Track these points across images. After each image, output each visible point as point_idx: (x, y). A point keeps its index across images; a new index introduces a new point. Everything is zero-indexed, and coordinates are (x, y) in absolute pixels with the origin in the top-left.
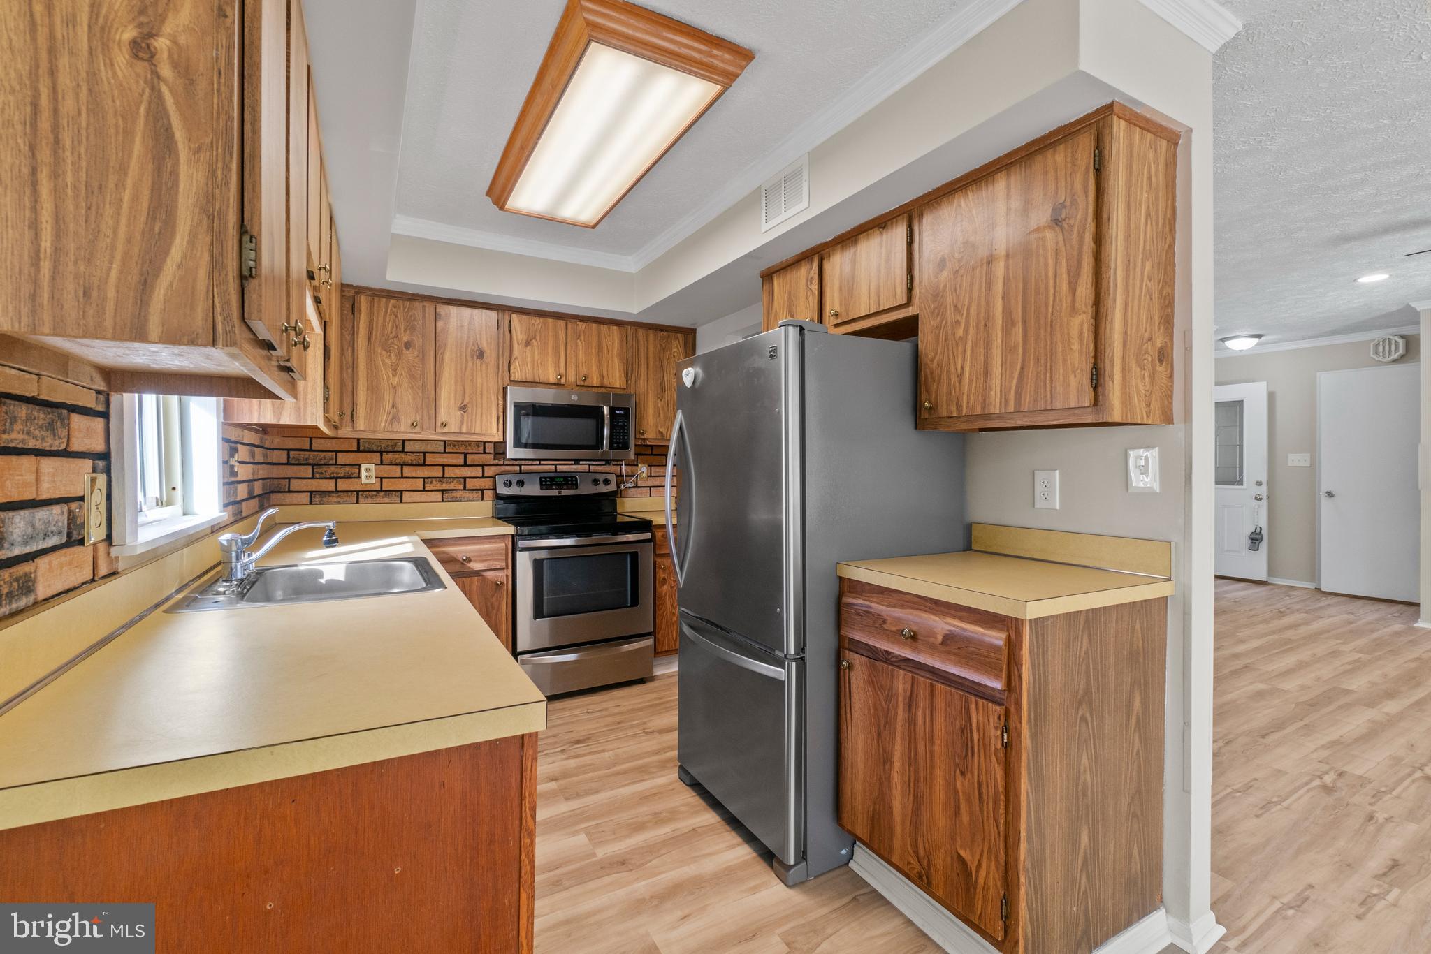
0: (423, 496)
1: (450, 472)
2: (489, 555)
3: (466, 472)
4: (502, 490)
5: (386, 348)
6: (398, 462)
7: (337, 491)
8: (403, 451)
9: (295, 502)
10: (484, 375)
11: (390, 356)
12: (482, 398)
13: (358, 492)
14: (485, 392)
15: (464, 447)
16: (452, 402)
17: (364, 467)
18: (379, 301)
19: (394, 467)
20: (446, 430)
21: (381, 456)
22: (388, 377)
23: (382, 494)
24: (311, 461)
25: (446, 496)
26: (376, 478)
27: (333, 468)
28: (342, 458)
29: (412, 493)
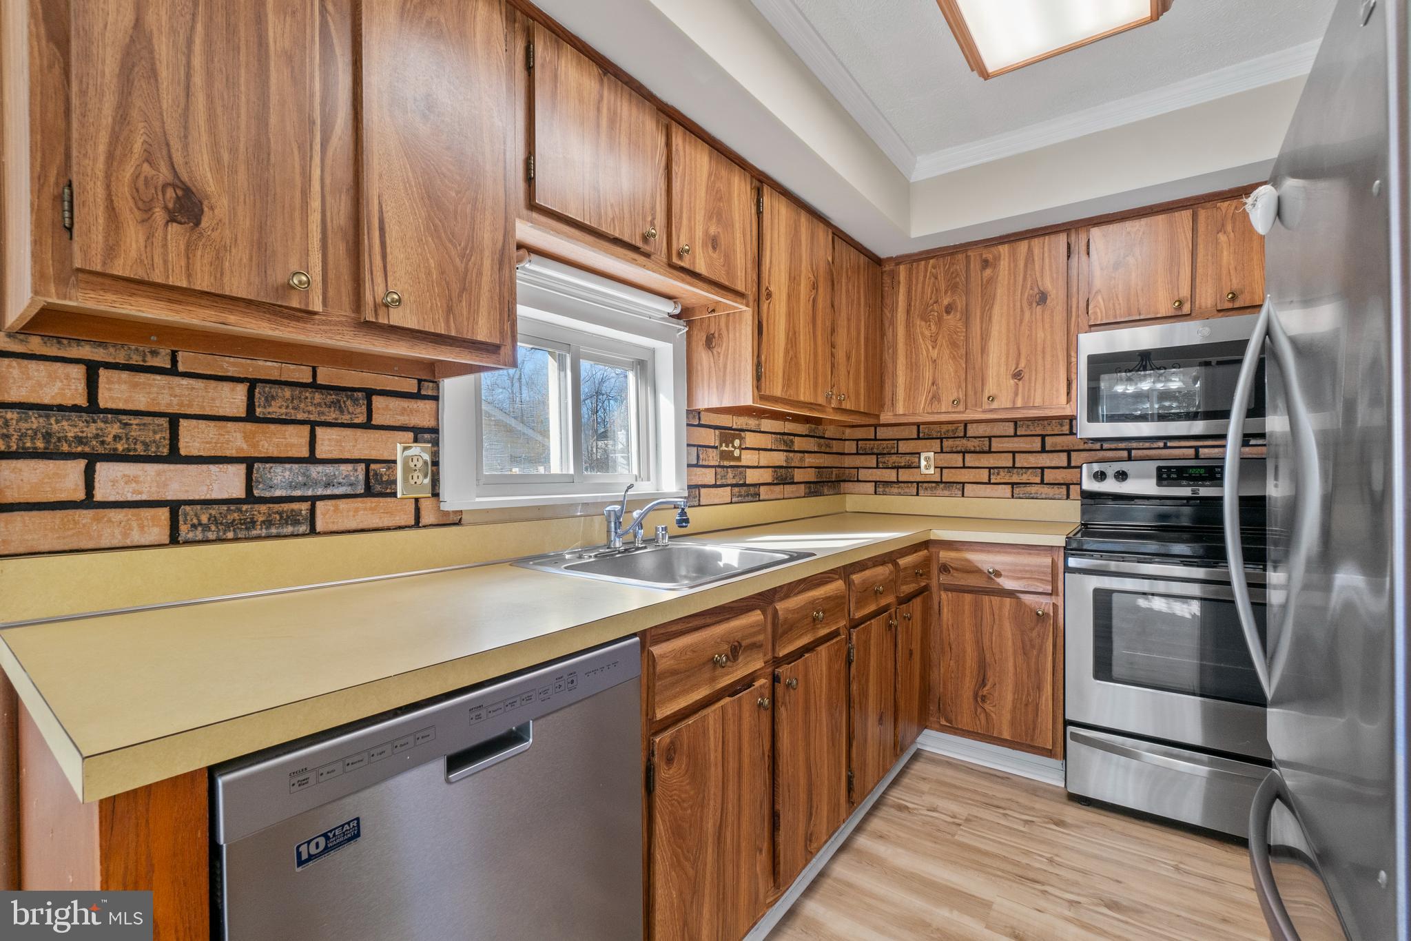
0: (988, 490)
1: (1021, 461)
2: (1027, 571)
3: (1044, 460)
4: (1089, 485)
5: (925, 318)
6: (959, 449)
7: (898, 482)
8: (965, 436)
9: (862, 492)
10: (1047, 326)
11: (930, 326)
12: (1043, 358)
13: (918, 483)
14: (1048, 350)
15: (1041, 427)
16: (1003, 369)
17: (923, 456)
18: (918, 265)
19: (955, 455)
20: (995, 405)
21: (942, 442)
22: (928, 351)
23: (942, 486)
24: (875, 451)
25: (1017, 490)
26: (936, 467)
27: (894, 458)
28: (903, 447)
29: (975, 486)
